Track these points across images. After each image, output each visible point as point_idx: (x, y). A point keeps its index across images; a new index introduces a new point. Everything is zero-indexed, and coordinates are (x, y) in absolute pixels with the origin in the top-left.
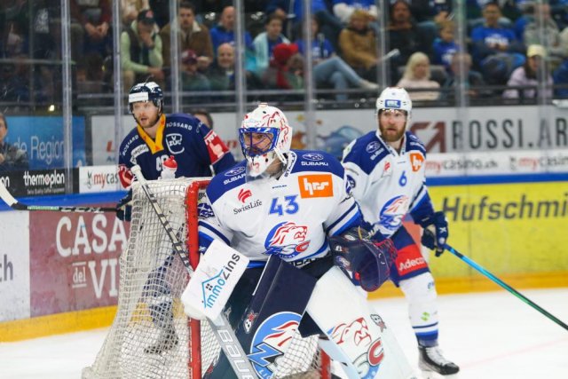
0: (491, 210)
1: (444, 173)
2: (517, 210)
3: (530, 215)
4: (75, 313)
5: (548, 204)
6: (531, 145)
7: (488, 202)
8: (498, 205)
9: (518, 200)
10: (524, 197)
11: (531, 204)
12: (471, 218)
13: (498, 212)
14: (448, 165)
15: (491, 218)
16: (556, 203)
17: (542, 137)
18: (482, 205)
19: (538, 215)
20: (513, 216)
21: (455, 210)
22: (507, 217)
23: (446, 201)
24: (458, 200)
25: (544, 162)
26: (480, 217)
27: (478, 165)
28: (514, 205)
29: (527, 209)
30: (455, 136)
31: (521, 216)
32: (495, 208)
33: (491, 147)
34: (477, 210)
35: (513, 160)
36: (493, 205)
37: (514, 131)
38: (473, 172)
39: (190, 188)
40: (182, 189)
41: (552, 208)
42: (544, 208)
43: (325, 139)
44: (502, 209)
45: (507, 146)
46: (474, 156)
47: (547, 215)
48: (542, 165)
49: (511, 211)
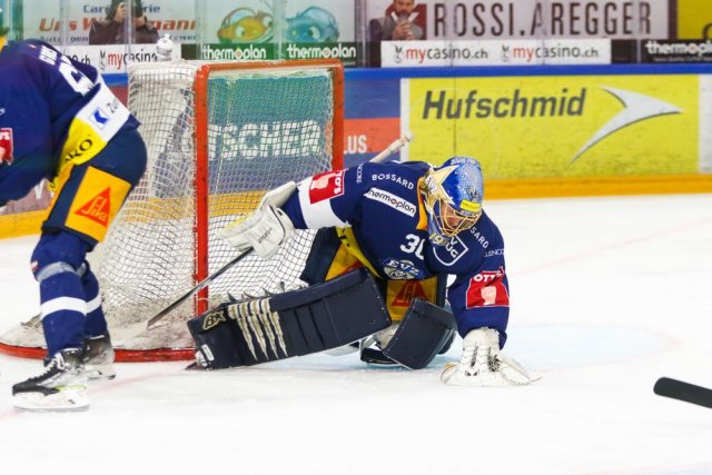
0: (480, 107)
1: (428, 63)
2: (509, 108)
3: (523, 114)
4: (13, 215)
5: (544, 101)
6: (522, 33)
7: (477, 97)
8: (489, 101)
9: (511, 96)
10: (517, 92)
11: (524, 101)
12: (457, 115)
13: (488, 109)
14: (432, 54)
15: (479, 115)
16: (553, 100)
17: (534, 25)
18: (470, 101)
19: (532, 114)
20: (505, 113)
21: (439, 105)
22: (497, 115)
23: (429, 94)
24: (443, 94)
25: (540, 53)
26: (467, 115)
27: (466, 54)
28: (506, 101)
29: (520, 105)
30: (437, 21)
31: (513, 114)
32: (484, 104)
33: (478, 34)
34: (464, 106)
35: (505, 49)
36: (481, 101)
37: (504, 16)
38: (460, 62)
39: (198, 72)
40: (189, 73)
41: (549, 105)
42: (539, 105)
43: (289, 20)
44: (492, 106)
45: (496, 34)
46: (461, 44)
47: (542, 113)
48: (538, 57)
49: (502, 108)
